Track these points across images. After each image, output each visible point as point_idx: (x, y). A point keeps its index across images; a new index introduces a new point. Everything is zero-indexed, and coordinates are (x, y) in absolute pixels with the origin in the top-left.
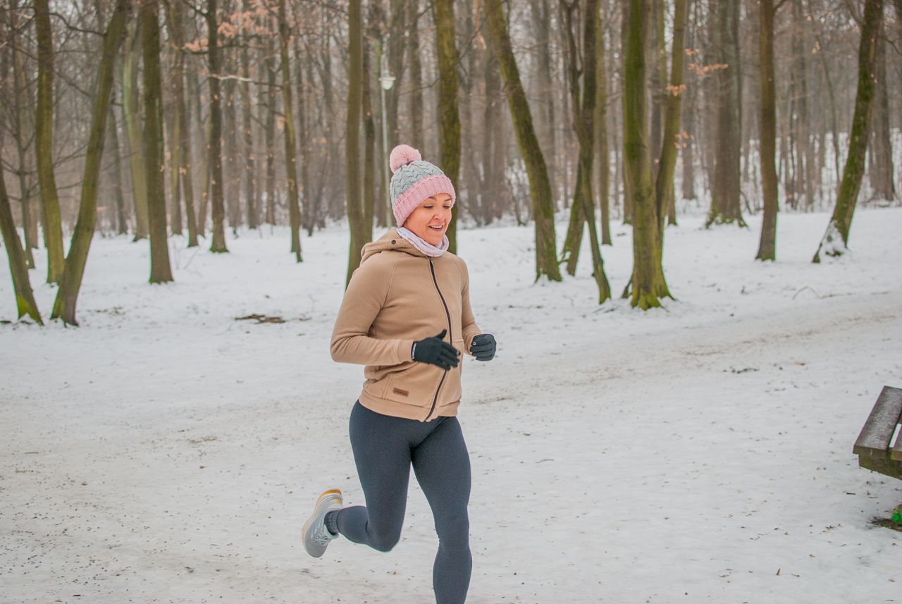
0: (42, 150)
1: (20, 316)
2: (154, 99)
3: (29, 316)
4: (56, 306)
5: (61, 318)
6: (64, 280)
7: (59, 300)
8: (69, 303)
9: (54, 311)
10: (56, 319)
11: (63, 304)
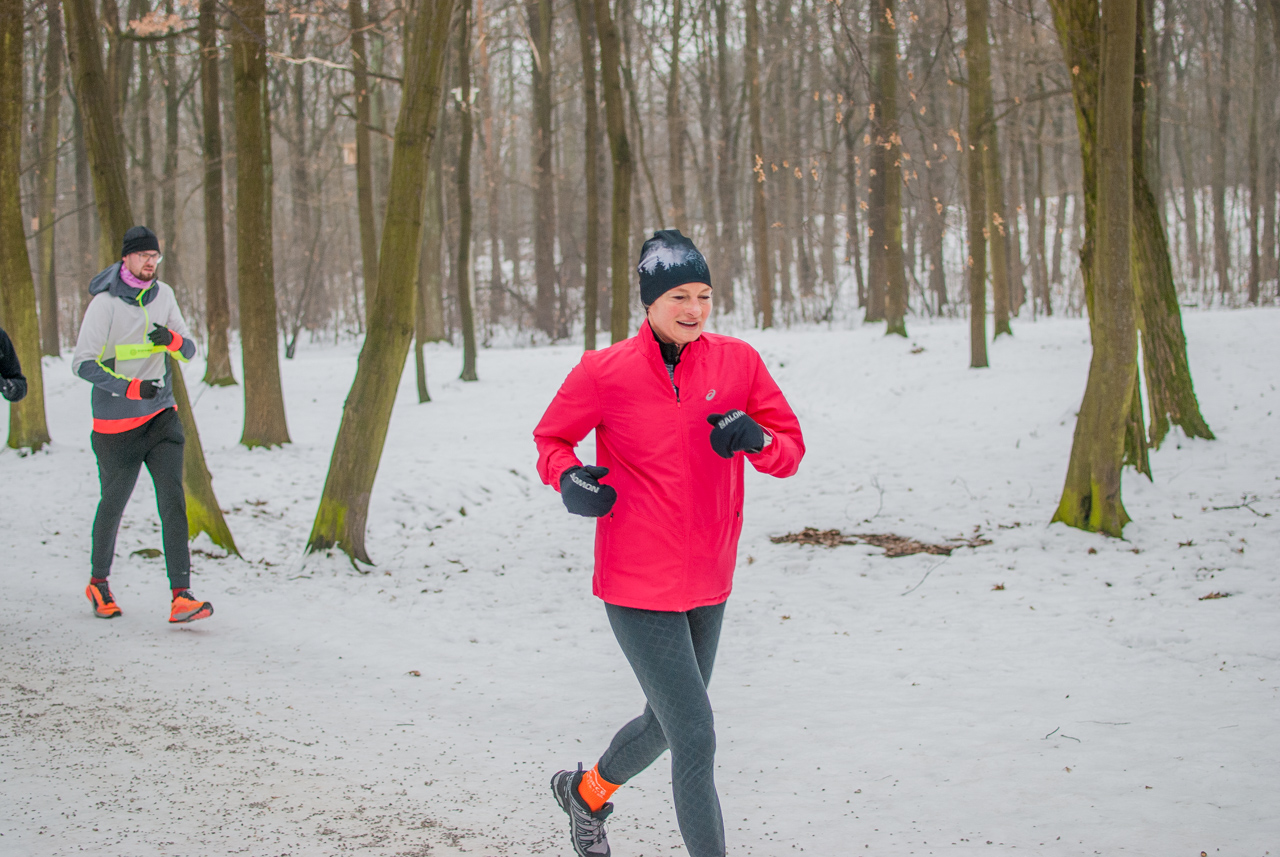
2: (255, 80)
3: (207, 537)
4: (329, 516)
5: (339, 546)
6: (347, 452)
7: (334, 502)
8: (357, 510)
9: (323, 531)
10: (328, 551)
11: (343, 513)
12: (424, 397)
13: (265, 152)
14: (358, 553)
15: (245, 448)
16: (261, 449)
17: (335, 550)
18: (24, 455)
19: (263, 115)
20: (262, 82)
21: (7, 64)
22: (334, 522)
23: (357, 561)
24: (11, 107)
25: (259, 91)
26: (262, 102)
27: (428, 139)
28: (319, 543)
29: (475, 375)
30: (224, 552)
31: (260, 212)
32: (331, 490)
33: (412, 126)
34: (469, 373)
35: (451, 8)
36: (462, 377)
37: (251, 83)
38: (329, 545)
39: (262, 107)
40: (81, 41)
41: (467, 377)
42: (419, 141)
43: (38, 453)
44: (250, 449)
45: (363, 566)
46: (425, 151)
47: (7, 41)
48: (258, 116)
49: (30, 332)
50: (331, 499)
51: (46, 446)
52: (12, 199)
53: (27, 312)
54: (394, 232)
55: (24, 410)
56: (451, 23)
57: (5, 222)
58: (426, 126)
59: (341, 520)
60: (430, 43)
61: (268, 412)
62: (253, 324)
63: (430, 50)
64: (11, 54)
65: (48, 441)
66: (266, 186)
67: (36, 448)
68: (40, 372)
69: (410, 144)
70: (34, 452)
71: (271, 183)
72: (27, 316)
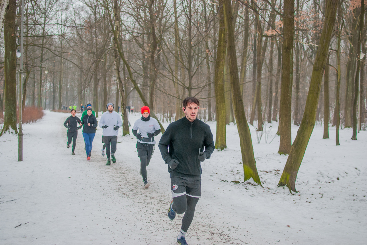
0: (219, 75)
1: (246, 179)
2: (289, 50)
3: (253, 179)
4: (285, 177)
5: (287, 186)
6: (292, 159)
7: (286, 173)
8: (293, 176)
9: (282, 181)
10: (283, 187)
11: (289, 176)
12: (338, 143)
13: (291, 70)
14: (292, 188)
15: (279, 154)
16: (283, 155)
17: (285, 187)
18: (219, 151)
19: (291, 59)
20: (291, 50)
21: (222, 43)
22: (286, 179)
23: (291, 191)
24: (222, 54)
25: (290, 52)
26: (291, 56)
27: (323, 69)
28: (281, 184)
29: (356, 138)
30: (257, 184)
31: (289, 87)
32: (286, 169)
33: (318, 65)
34: (354, 138)
35: (332, 31)
36: (352, 138)
37: (288, 50)
38: (284, 186)
39: (291, 57)
40: (229, 37)
41: (353, 139)
42: (320, 69)
43: (222, 150)
44: (280, 155)
45: (293, 192)
46: (321, 72)
47: (222, 36)
48: (290, 60)
49: (223, 117)
50: (286, 172)
51: (225, 149)
52: (221, 79)
53: (223, 111)
54: (310, 96)
55: (220, 138)
56: (332, 35)
57: (219, 86)
58: (322, 65)
59: (288, 178)
60: (325, 41)
61: (286, 144)
62: (284, 119)
63: (325, 43)
64: (223, 40)
65: (226, 147)
66: (291, 80)
67: (222, 149)
68: (225, 128)
69: (317, 70)
70: (221, 150)
71: (292, 79)
72: (222, 112)
